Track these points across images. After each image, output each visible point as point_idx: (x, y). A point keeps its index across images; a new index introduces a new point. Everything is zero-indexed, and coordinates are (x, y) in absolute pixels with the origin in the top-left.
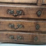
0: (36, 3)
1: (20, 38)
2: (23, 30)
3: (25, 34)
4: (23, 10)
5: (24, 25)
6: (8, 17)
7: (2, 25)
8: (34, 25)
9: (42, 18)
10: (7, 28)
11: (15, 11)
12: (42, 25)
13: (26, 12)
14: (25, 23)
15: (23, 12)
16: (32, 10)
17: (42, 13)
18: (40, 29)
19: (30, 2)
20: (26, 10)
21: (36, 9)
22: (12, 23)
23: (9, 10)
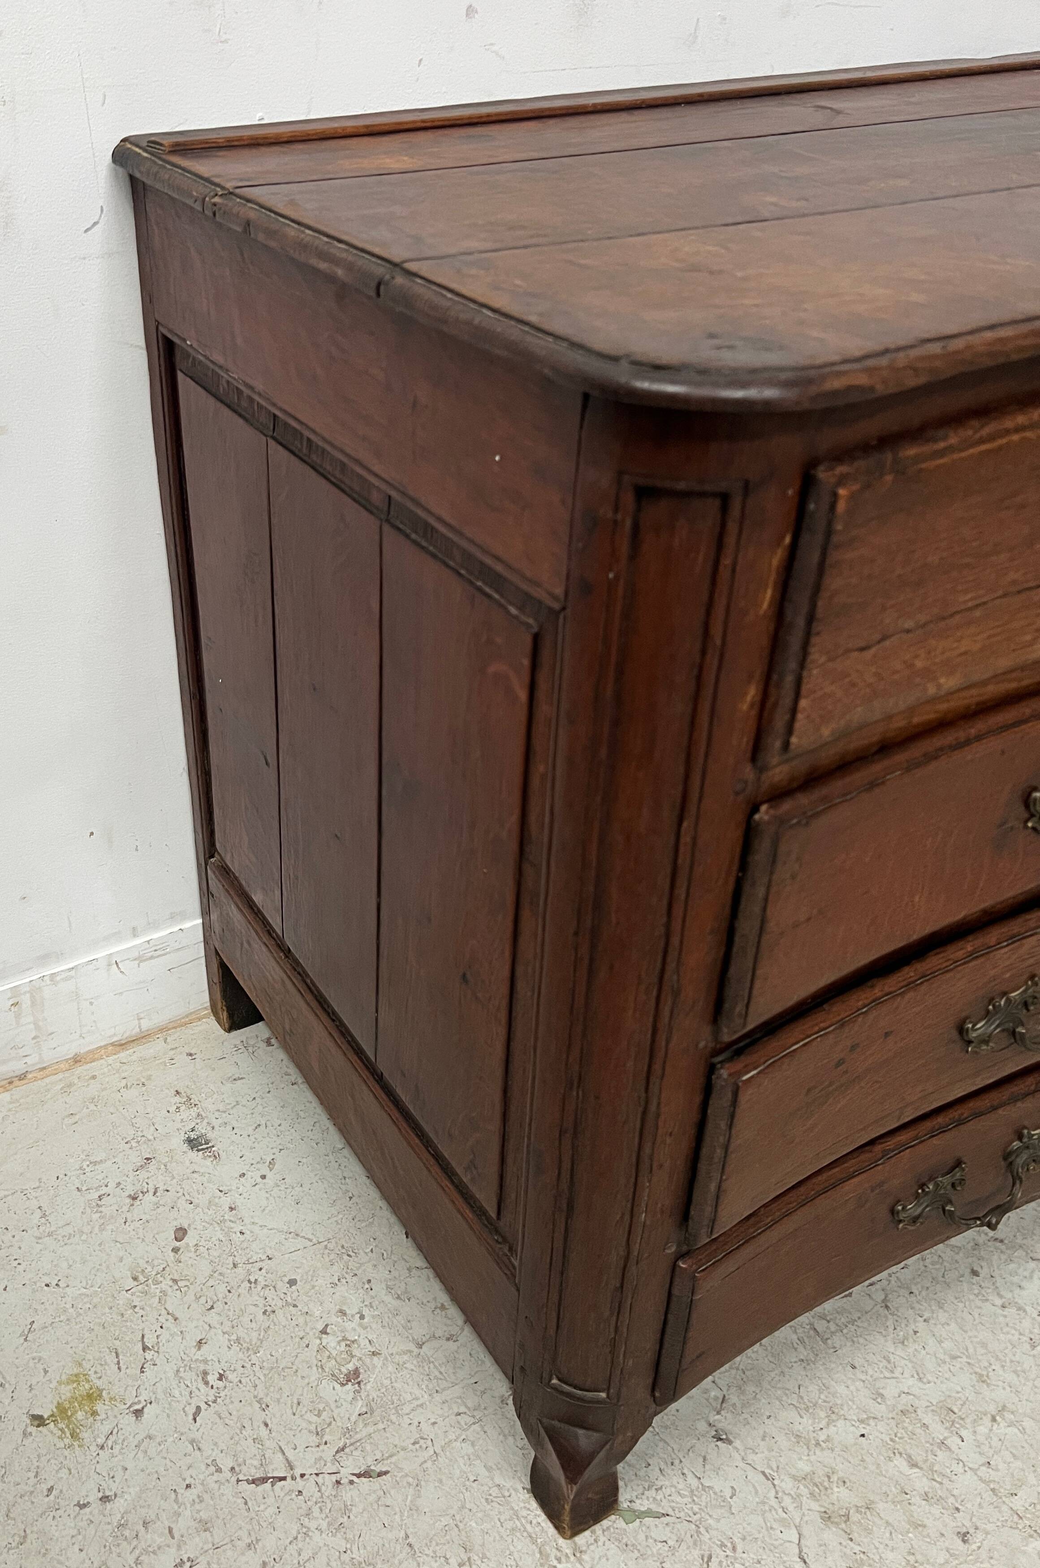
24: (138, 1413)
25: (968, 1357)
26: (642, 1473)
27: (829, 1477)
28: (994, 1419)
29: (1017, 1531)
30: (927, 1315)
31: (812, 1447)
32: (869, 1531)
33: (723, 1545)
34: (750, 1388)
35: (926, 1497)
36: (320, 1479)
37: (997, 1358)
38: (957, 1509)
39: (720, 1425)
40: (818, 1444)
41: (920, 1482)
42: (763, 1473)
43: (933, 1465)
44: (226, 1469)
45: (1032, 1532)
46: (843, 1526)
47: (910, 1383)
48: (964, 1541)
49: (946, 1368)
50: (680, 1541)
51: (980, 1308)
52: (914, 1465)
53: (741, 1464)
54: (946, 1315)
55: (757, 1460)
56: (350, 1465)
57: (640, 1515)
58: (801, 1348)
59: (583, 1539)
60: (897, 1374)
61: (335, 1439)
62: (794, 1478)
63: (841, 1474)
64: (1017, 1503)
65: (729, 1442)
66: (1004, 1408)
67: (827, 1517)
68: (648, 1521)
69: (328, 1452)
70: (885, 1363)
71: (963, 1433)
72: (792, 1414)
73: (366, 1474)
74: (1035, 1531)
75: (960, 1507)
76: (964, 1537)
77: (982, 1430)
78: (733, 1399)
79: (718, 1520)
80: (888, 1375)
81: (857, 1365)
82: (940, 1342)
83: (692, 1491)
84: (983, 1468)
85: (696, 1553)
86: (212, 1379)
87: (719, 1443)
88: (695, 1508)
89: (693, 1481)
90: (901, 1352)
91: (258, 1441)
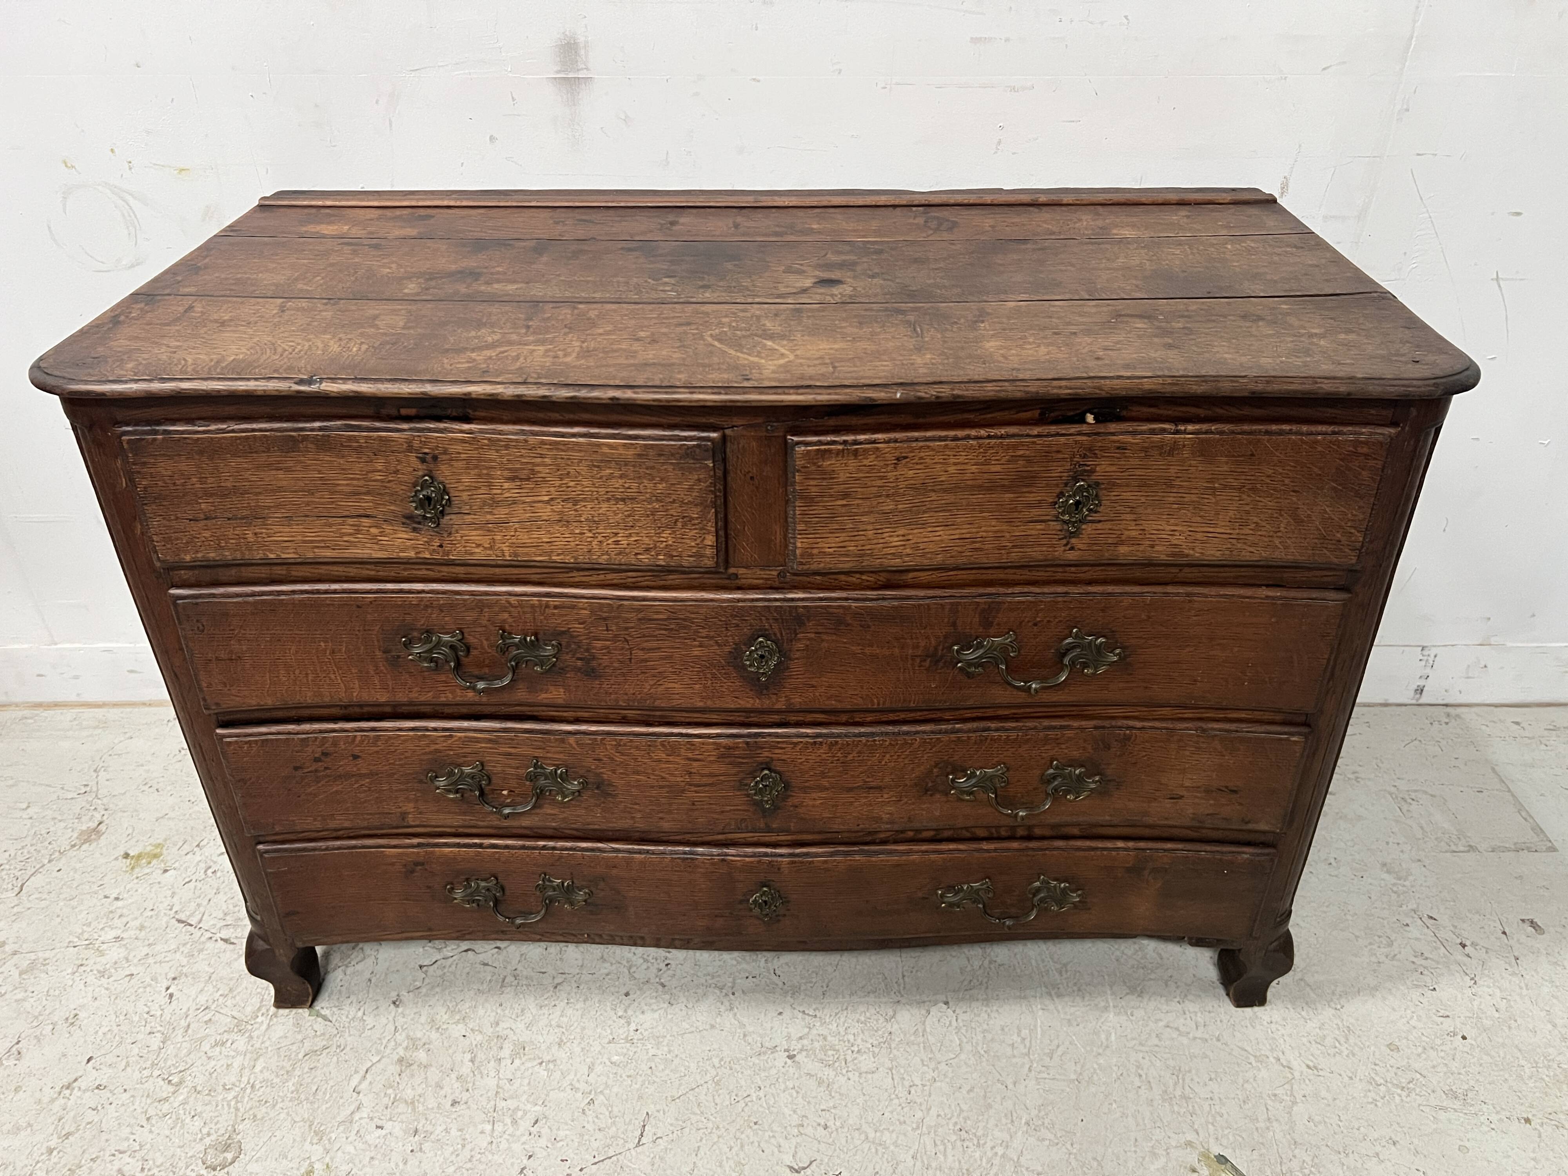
0: (709, 563)
1: (581, 895)
2: (597, 819)
3: (628, 862)
4: (578, 628)
5: (607, 775)
6: (402, 697)
7: (348, 776)
8: (717, 768)
9: (797, 700)
10: (410, 807)
11: (485, 642)
12: (812, 773)
13: (616, 650)
14: (619, 758)
15: (579, 647)
16: (672, 629)
17: (791, 660)
18: (796, 807)
19: (640, 557)
20: (607, 630)
21: (721, 621)
22: (465, 757)
23: (415, 634)
24: (166, 871)
25: (567, 1029)
26: (341, 999)
27: (424, 1044)
28: (541, 1063)
29: (485, 1116)
30: (572, 1000)
31: (434, 1028)
32: (413, 1076)
33: (340, 1046)
34: (438, 989)
35: (459, 1078)
36: (205, 933)
37: (582, 1039)
38: (468, 1090)
39: (402, 998)
40: (438, 1029)
41: (466, 1068)
42: (396, 1027)
43: (482, 1066)
44: (174, 910)
45: (491, 1120)
46: (403, 1068)
47: (520, 1026)
48: (452, 1105)
49: (548, 1029)
50: (323, 1034)
51: (607, 1011)
52: (472, 1061)
53: (391, 1018)
54: (583, 1005)
55: (400, 1021)
56: (224, 934)
57: (318, 1015)
58: (485, 985)
59: (282, 1011)
60: (519, 1019)
61: (229, 920)
62: (408, 1037)
63: (431, 1046)
64: (502, 1104)
65: (397, 1006)
66: (555, 1061)
67: (401, 1060)
68: (320, 1019)
69: (223, 923)
70: (520, 1011)
71: (517, 1062)
72: (442, 1010)
73: (225, 940)
74: (494, 1121)
75: (471, 1090)
76: (454, 1103)
77: (529, 1064)
78: (424, 990)
79: (350, 1035)
80: (513, 1017)
81: (504, 1005)
82: (562, 1016)
83: (354, 1018)
84: (506, 1081)
85: (325, 1043)
86: (209, 872)
87: (392, 1006)
88: (347, 1025)
89: (360, 1014)
90: (534, 1011)
91: (199, 905)
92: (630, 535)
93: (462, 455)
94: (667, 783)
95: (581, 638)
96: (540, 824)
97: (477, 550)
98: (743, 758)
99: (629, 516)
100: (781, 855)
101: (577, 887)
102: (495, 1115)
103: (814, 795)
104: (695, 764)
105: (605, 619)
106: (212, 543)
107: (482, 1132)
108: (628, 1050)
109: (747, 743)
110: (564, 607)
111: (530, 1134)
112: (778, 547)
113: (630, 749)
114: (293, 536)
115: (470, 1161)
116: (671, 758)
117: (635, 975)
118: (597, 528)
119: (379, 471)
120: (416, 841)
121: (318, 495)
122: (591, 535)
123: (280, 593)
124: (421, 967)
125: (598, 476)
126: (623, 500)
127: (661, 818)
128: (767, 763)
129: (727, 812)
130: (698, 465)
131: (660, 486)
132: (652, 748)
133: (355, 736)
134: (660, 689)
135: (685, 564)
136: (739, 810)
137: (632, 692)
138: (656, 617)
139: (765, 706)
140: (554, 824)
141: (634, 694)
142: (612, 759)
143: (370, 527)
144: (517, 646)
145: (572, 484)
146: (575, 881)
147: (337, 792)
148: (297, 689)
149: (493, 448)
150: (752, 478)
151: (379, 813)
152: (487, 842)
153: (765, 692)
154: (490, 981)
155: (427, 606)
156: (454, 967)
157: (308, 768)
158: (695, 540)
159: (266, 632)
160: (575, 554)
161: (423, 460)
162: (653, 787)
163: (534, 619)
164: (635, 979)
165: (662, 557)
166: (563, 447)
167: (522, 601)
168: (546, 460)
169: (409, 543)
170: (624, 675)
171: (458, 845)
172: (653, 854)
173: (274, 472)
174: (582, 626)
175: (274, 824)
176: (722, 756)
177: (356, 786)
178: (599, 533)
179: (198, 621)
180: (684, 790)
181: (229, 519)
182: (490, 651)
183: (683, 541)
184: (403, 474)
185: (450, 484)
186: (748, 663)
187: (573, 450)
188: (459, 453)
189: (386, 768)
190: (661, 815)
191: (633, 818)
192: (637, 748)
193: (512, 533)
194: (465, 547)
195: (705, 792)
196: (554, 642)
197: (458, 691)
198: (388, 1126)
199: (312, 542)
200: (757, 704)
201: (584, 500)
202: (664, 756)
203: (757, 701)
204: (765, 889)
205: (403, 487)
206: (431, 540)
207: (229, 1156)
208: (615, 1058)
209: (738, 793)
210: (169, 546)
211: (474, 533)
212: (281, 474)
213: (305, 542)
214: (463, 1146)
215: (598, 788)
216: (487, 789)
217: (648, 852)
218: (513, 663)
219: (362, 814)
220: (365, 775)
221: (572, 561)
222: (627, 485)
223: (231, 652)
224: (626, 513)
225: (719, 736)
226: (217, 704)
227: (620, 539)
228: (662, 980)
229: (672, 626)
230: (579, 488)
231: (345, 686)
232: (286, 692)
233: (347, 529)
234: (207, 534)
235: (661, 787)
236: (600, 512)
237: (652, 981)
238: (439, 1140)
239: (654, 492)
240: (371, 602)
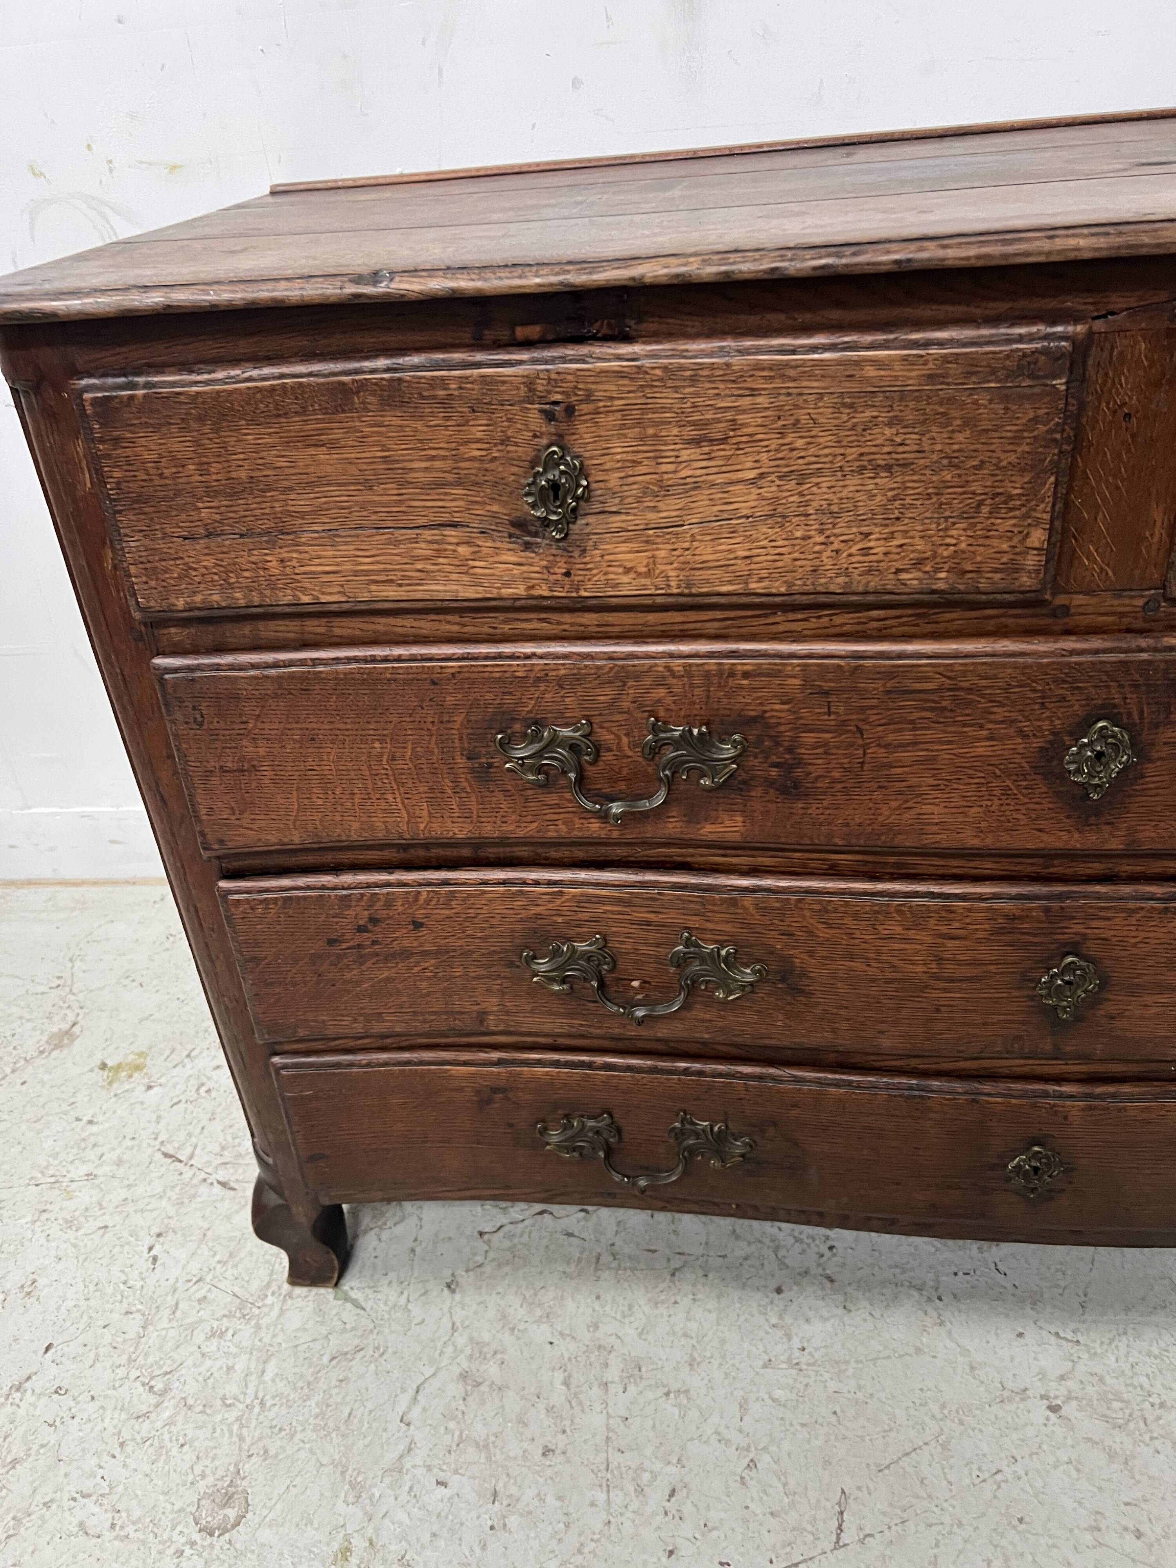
0: (1028, 583)
1: (739, 1147)
4: (779, 711)
5: (800, 958)
7: (405, 954)
8: (986, 952)
9: (1147, 835)
10: (492, 1003)
11: (625, 740)
12: (1151, 963)
13: (838, 748)
14: (822, 932)
15: (778, 744)
16: (944, 709)
17: (1150, 761)
18: (1112, 1018)
19: (904, 576)
20: (829, 713)
21: (1035, 691)
22: (579, 926)
23: (517, 727)
24: (149, 1088)
25: (699, 1342)
26: (376, 1277)
27: (495, 1353)
28: (667, 1394)
29: (594, 1476)
30: (699, 1296)
31: (507, 1328)
32: (482, 1402)
33: (378, 1348)
34: (507, 1269)
35: (549, 1410)
36: (198, 1173)
37: (723, 1357)
38: (564, 1432)
39: (459, 1279)
40: (513, 1329)
41: (558, 1396)
42: (454, 1324)
43: (581, 1392)
44: (160, 1139)
45: (604, 1485)
46: (469, 1388)
47: (630, 1332)
48: (544, 1454)
49: (671, 1339)
50: (354, 1329)
51: (753, 1316)
52: (566, 1383)
53: (446, 1310)
54: (717, 1305)
55: (459, 1315)
56: (222, 1175)
57: (347, 1299)
58: (573, 1266)
59: (300, 1291)
60: (627, 1321)
61: (228, 1156)
62: (471, 1339)
63: (506, 1357)
64: (616, 1459)
65: (453, 1291)
66: (687, 1391)
67: (464, 1376)
68: (349, 1305)
69: (220, 1160)
70: (626, 1308)
71: (632, 1389)
72: (516, 1302)
73: (223, 1184)
74: (608, 1486)
75: (568, 1431)
76: (547, 1452)
77: (650, 1395)
78: (488, 1269)
79: (392, 1332)
80: (619, 1317)
81: (602, 1298)
82: (688, 1319)
83: (395, 1305)
84: (619, 1420)
85: (356, 1341)
86: (203, 1090)
87: (446, 1289)
88: (386, 1316)
89: (403, 1300)
90: (647, 1309)
91: (190, 1135)
92: (892, 536)
93: (616, 402)
94: (899, 975)
95: (782, 728)
96: (685, 1034)
97: (625, 579)
98: (1035, 935)
99: (895, 498)
100: (1071, 1097)
101: (733, 1134)
102: (609, 1476)
103: (1149, 999)
104: (950, 944)
105: (827, 693)
106: (216, 577)
107: (593, 1504)
108: (795, 1380)
109: (1047, 910)
110: (760, 675)
111: (666, 1514)
112: (1154, 553)
113: (842, 918)
114: (338, 565)
115: (580, 1552)
116: (911, 934)
117: (787, 1261)
118: (834, 527)
119: (479, 441)
120: (495, 1055)
121: (378, 489)
122: (821, 539)
123: (315, 662)
124: (481, 1234)
125: (849, 424)
126: (888, 468)
127: (882, 1032)
128: (1076, 943)
129: (993, 1024)
130: (1037, 390)
131: (960, 437)
132: (880, 917)
133: (419, 892)
134: (906, 815)
135: (983, 585)
136: (1012, 1022)
137: (858, 821)
138: (918, 686)
139: (1089, 846)
140: (707, 1036)
141: (860, 825)
142: (810, 933)
143: (458, 544)
144: (676, 744)
145: (800, 443)
146: (730, 1125)
147: (387, 978)
148: (338, 818)
149: (670, 383)
150: (1128, 416)
151: (447, 1013)
152: (599, 1059)
153: (1093, 820)
154: (579, 1260)
155: (538, 680)
156: (526, 1236)
157: (348, 941)
158: (1011, 539)
159: (294, 725)
160: (789, 577)
161: (550, 417)
162: (873, 981)
163: (708, 697)
164: (787, 1267)
165: (943, 575)
166: (792, 373)
167: (690, 665)
168: (760, 399)
169: (517, 570)
170: (846, 791)
171: (557, 1064)
172: (858, 1087)
173: (312, 451)
174: (786, 707)
175: (297, 1026)
176: (997, 932)
177: (416, 969)
178: (836, 536)
179: (194, 708)
180: (926, 987)
181: (242, 536)
182: (630, 753)
183: (987, 542)
184: (516, 444)
185: (591, 458)
186: (1072, 767)
187: (811, 376)
188: (612, 398)
189: (460, 942)
190: (881, 1027)
191: (834, 1030)
192: (856, 916)
193: (687, 545)
194: (606, 574)
195: (961, 990)
196: (736, 737)
197: (576, 820)
198: (454, 1480)
199: (366, 573)
200: (1075, 841)
201: (818, 472)
202: (899, 929)
203: (1076, 835)
204: (1036, 1149)
205: (514, 469)
206: (553, 564)
207: (232, 1513)
208: (778, 1393)
209: (1016, 994)
210: (153, 583)
211: (623, 547)
212: (322, 454)
213: (356, 573)
214: (567, 1526)
215: (783, 980)
216: (609, 978)
217: (850, 1083)
218: (667, 772)
219: (422, 1014)
220: (429, 953)
221: (783, 590)
222: (898, 440)
223: (242, 759)
224: (890, 494)
225: (996, 897)
226: (221, 842)
227: (872, 544)
228: (828, 1272)
229: (944, 703)
230: (811, 452)
231: (408, 813)
232: (321, 821)
233: (423, 549)
234: (209, 562)
235: (889, 981)
236: (844, 494)
237: (813, 1272)
238: (530, 1513)
239: (947, 449)
240: (453, 674)
